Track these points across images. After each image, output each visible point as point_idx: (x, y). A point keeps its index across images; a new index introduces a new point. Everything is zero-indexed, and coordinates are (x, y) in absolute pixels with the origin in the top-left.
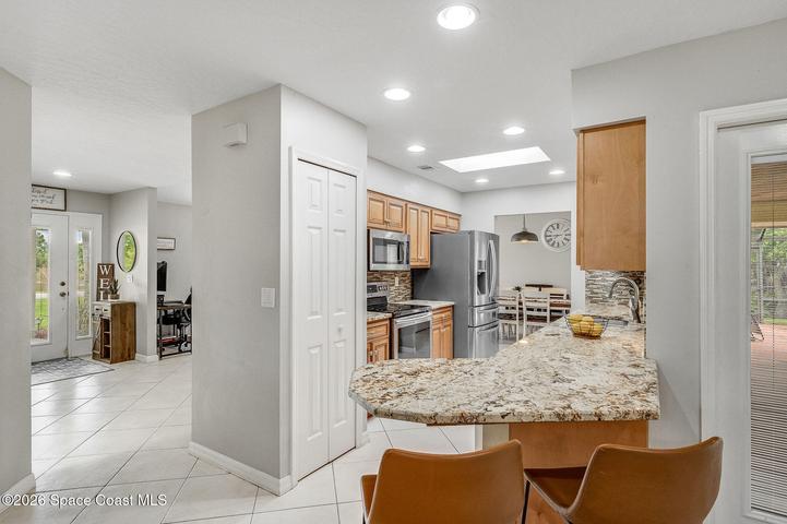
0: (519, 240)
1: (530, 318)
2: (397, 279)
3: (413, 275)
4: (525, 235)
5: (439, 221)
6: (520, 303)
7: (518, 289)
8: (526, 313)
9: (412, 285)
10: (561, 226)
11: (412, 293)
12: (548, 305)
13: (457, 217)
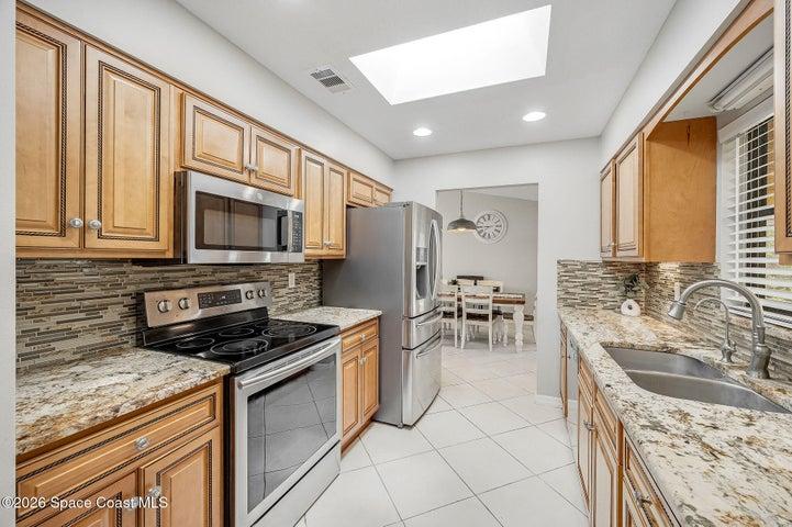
0: (456, 228)
1: (471, 316)
2: (292, 277)
3: (321, 269)
4: (462, 223)
5: (360, 191)
6: (459, 300)
7: (455, 283)
8: (466, 310)
9: (321, 284)
10: (492, 217)
11: (321, 295)
12: (490, 301)
13: (388, 190)
